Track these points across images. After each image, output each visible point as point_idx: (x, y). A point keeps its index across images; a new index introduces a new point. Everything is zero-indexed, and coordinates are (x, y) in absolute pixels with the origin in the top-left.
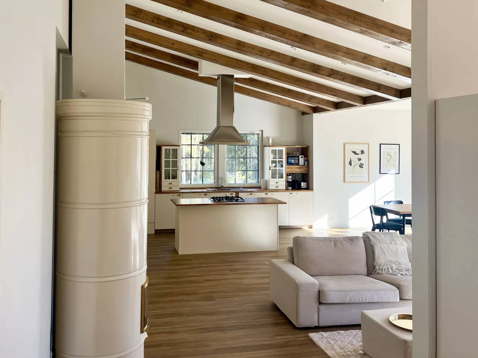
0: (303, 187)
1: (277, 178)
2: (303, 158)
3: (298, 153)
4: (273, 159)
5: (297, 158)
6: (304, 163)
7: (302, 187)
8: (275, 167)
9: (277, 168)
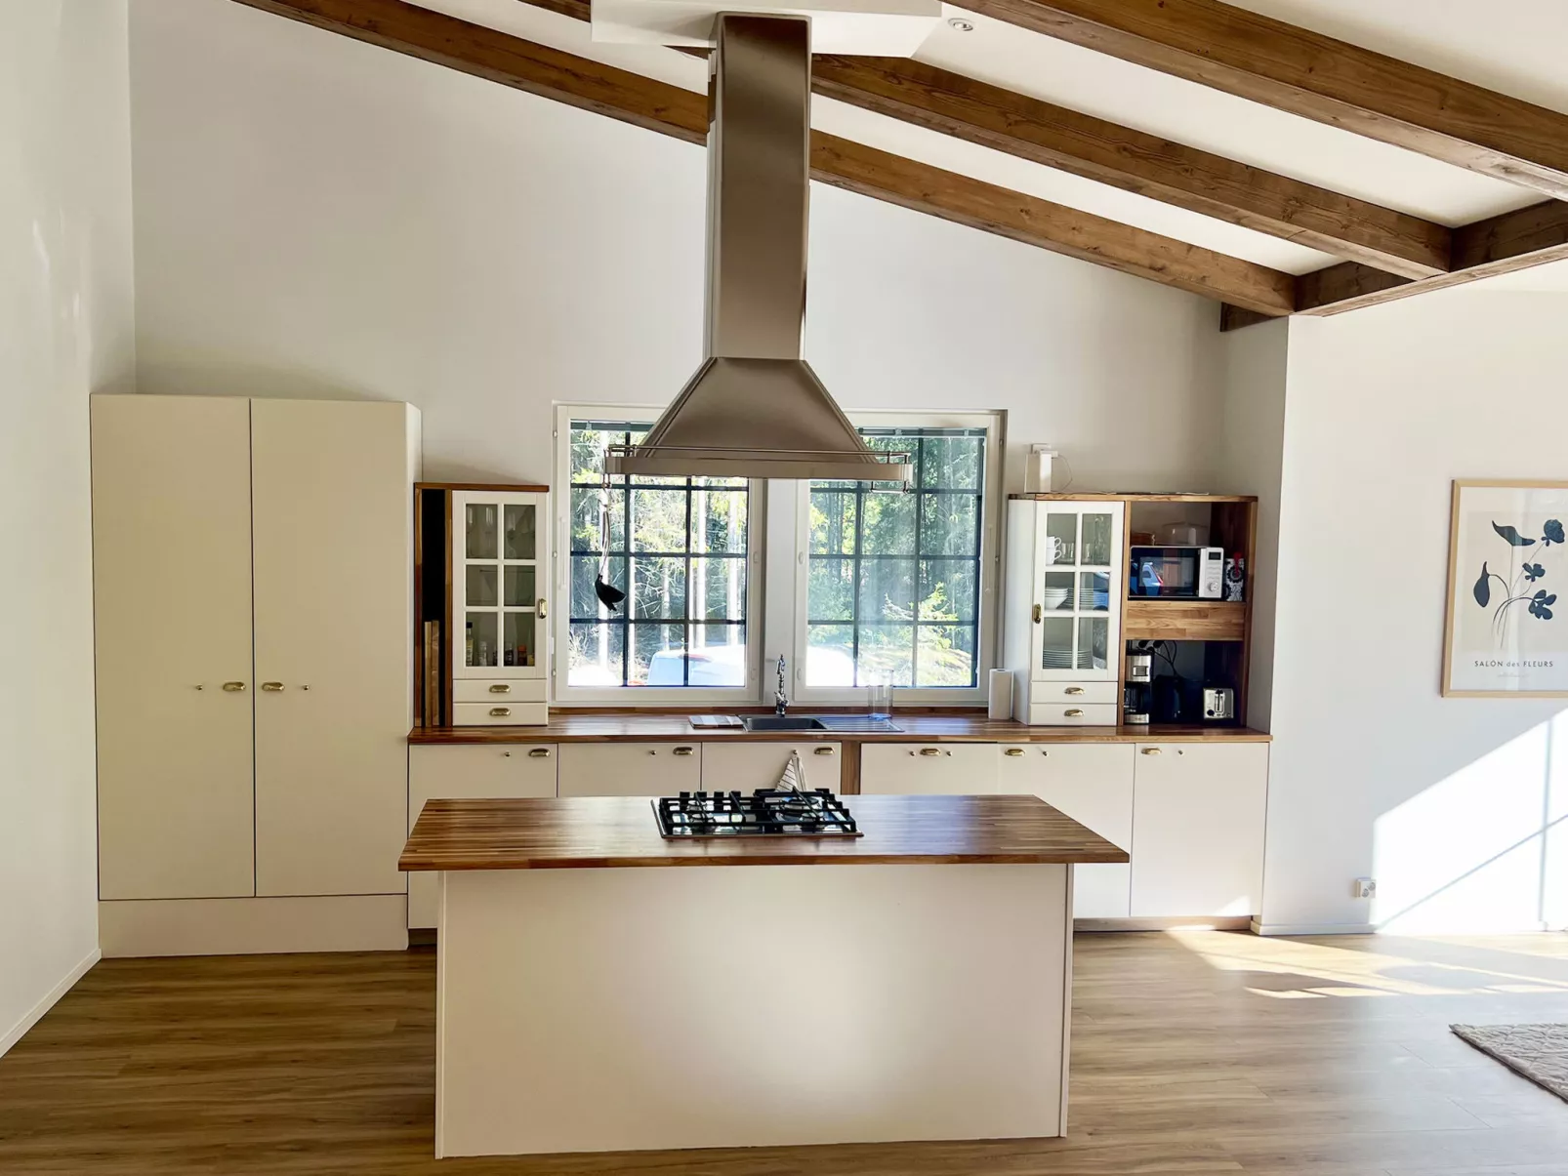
0: (1211, 713)
1: (1075, 663)
2: (1221, 561)
3: (1193, 532)
4: (1056, 563)
5: (1187, 562)
6: (1225, 586)
7: (1207, 716)
8: (1067, 605)
9: (1077, 614)
